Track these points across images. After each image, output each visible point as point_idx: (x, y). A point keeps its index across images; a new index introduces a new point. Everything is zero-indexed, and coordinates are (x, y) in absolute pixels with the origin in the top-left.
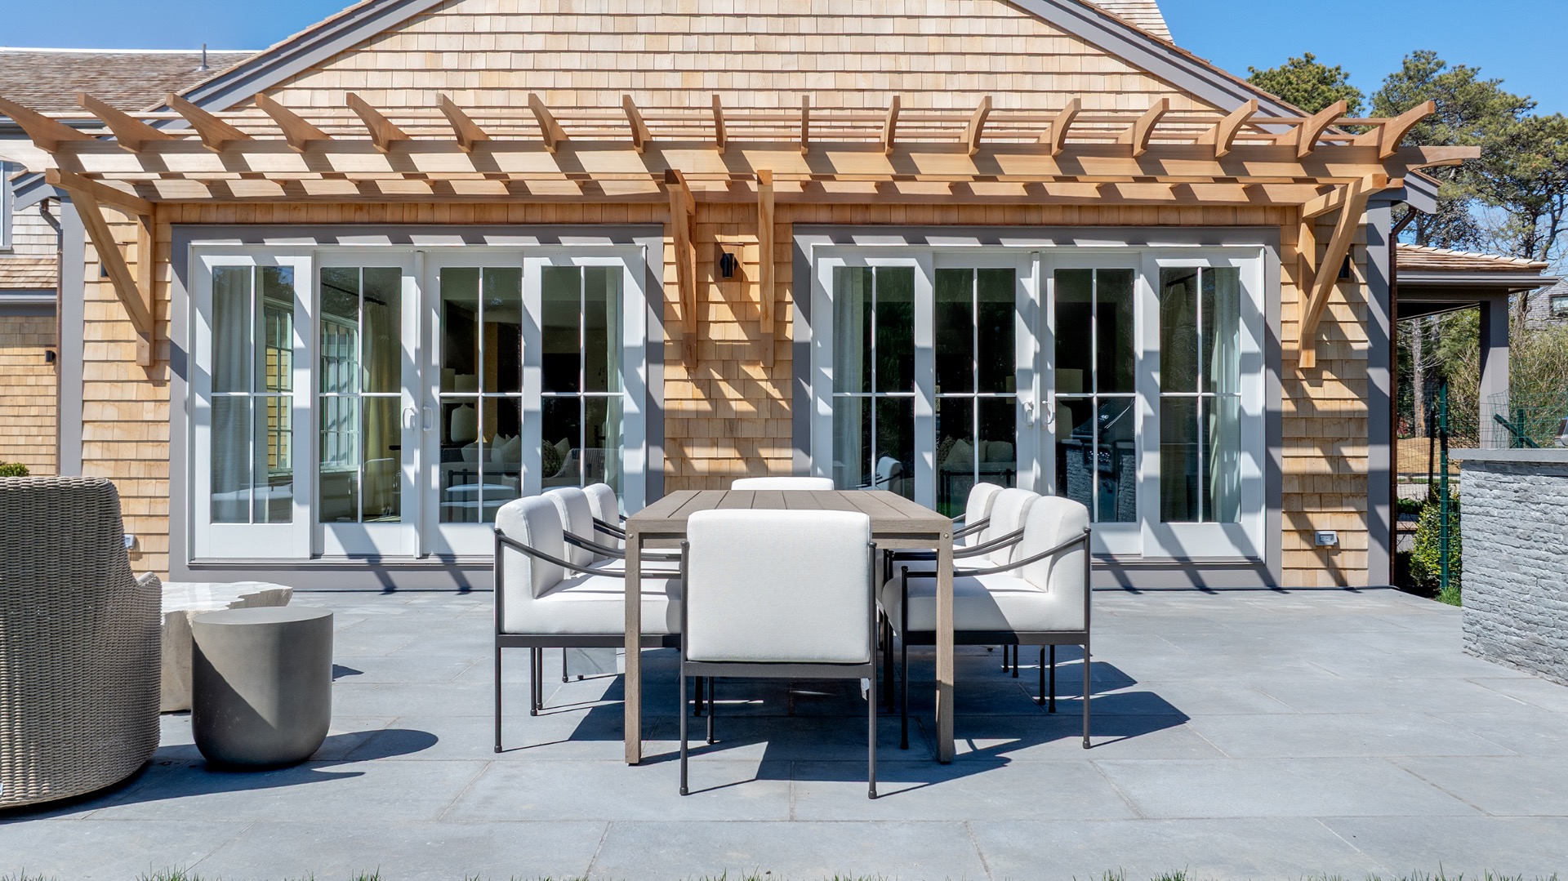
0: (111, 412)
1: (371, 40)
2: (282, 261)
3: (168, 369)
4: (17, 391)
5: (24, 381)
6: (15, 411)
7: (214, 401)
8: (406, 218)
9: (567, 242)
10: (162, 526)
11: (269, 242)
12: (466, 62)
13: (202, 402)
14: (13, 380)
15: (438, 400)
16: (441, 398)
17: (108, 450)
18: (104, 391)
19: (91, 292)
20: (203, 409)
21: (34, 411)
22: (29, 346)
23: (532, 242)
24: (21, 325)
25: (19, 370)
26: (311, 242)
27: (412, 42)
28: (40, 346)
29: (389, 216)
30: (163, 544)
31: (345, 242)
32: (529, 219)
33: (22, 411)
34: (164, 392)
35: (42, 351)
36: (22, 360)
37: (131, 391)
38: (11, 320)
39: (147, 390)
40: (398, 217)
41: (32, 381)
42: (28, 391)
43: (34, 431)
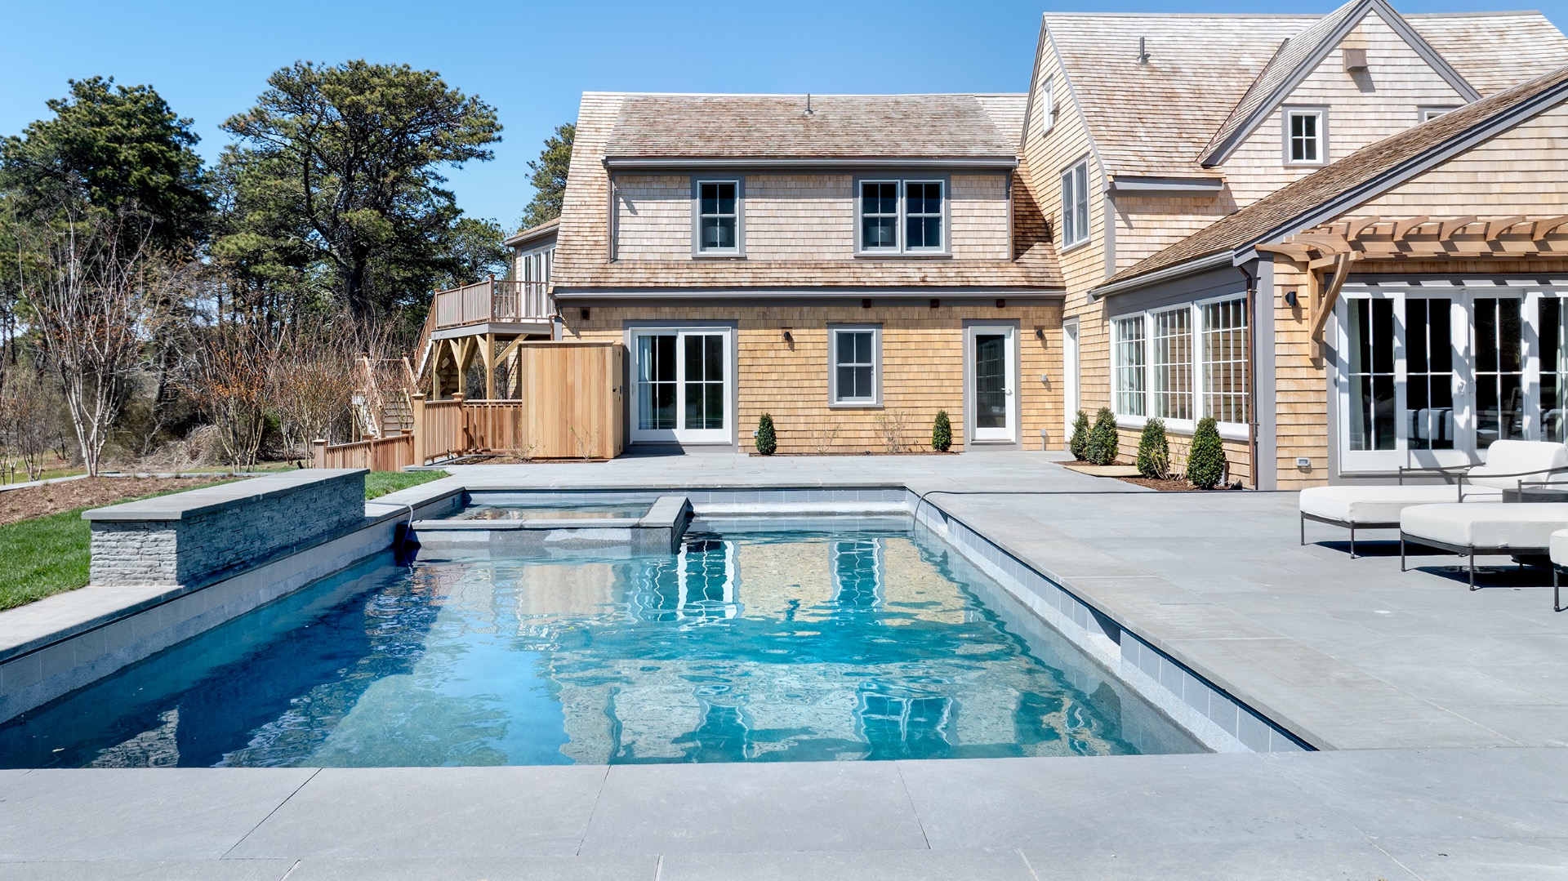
0: (1292, 386)
1: (1436, 166)
2: (1387, 296)
3: (1324, 360)
4: (762, 362)
5: (767, 354)
6: (760, 377)
7: (1350, 378)
8: (1460, 270)
9: (1555, 283)
10: (1324, 453)
11: (1381, 285)
12: (1492, 177)
13: (1343, 379)
14: (758, 354)
15: (1474, 378)
16: (1477, 376)
17: (1291, 407)
18: (1288, 373)
19: (1278, 314)
20: (1344, 383)
21: (774, 376)
22: (770, 328)
23: (1535, 283)
24: (764, 313)
25: (763, 346)
26: (1405, 284)
27: (1461, 166)
28: (778, 328)
29: (1450, 269)
30: (1325, 463)
31: (1425, 284)
32: (1532, 270)
33: (765, 376)
34: (1322, 373)
35: (780, 332)
36: (764, 339)
37: (1303, 373)
38: (757, 309)
39: (1313, 373)
40: (1455, 270)
41: (772, 354)
42: (769, 362)
43: (775, 391)
